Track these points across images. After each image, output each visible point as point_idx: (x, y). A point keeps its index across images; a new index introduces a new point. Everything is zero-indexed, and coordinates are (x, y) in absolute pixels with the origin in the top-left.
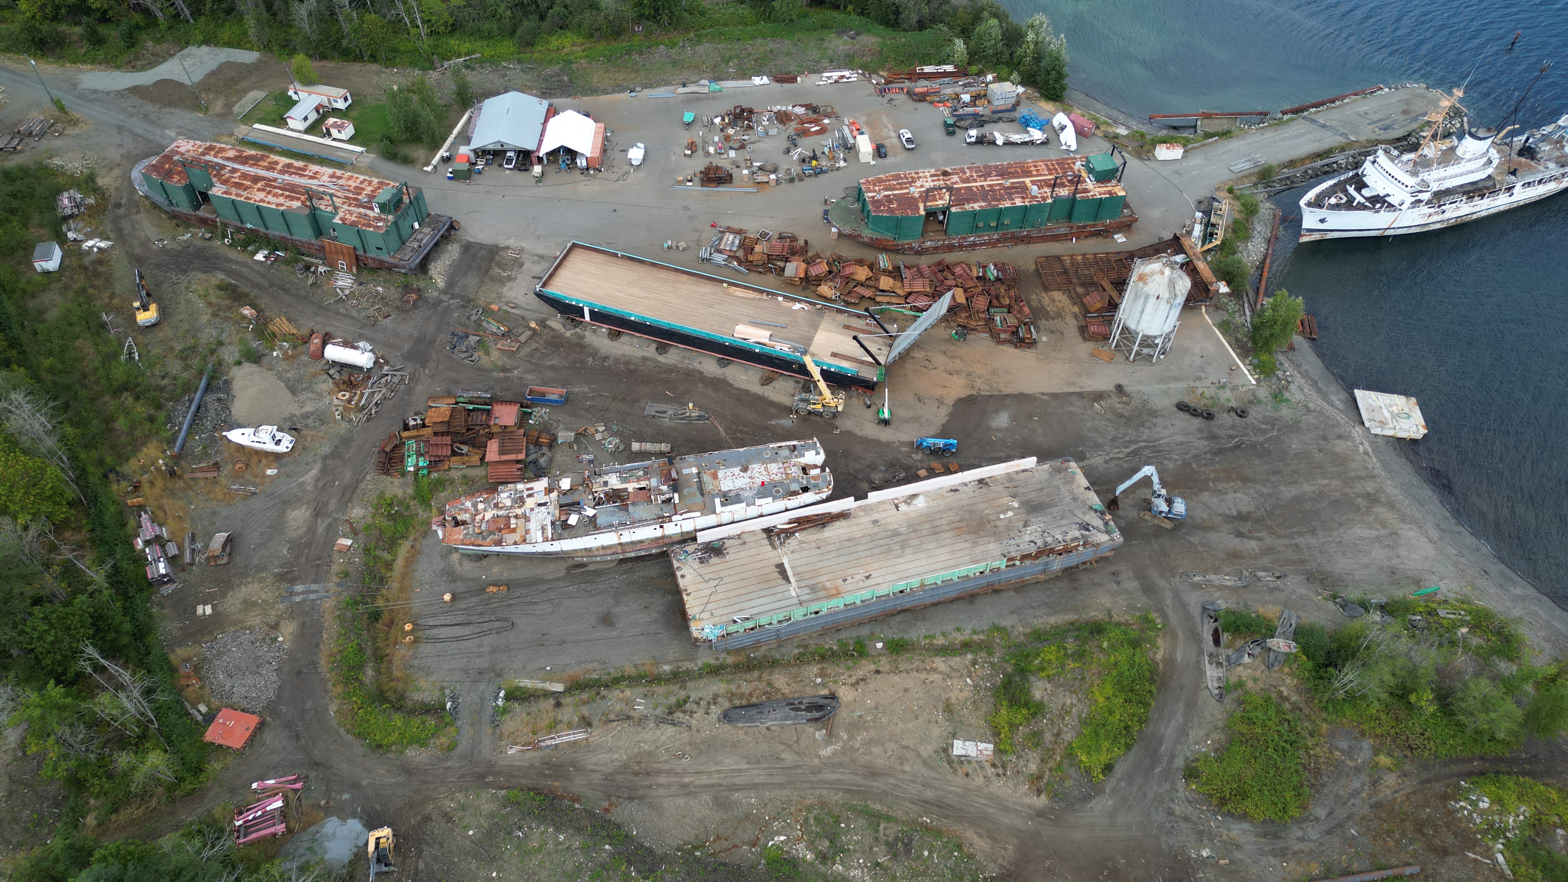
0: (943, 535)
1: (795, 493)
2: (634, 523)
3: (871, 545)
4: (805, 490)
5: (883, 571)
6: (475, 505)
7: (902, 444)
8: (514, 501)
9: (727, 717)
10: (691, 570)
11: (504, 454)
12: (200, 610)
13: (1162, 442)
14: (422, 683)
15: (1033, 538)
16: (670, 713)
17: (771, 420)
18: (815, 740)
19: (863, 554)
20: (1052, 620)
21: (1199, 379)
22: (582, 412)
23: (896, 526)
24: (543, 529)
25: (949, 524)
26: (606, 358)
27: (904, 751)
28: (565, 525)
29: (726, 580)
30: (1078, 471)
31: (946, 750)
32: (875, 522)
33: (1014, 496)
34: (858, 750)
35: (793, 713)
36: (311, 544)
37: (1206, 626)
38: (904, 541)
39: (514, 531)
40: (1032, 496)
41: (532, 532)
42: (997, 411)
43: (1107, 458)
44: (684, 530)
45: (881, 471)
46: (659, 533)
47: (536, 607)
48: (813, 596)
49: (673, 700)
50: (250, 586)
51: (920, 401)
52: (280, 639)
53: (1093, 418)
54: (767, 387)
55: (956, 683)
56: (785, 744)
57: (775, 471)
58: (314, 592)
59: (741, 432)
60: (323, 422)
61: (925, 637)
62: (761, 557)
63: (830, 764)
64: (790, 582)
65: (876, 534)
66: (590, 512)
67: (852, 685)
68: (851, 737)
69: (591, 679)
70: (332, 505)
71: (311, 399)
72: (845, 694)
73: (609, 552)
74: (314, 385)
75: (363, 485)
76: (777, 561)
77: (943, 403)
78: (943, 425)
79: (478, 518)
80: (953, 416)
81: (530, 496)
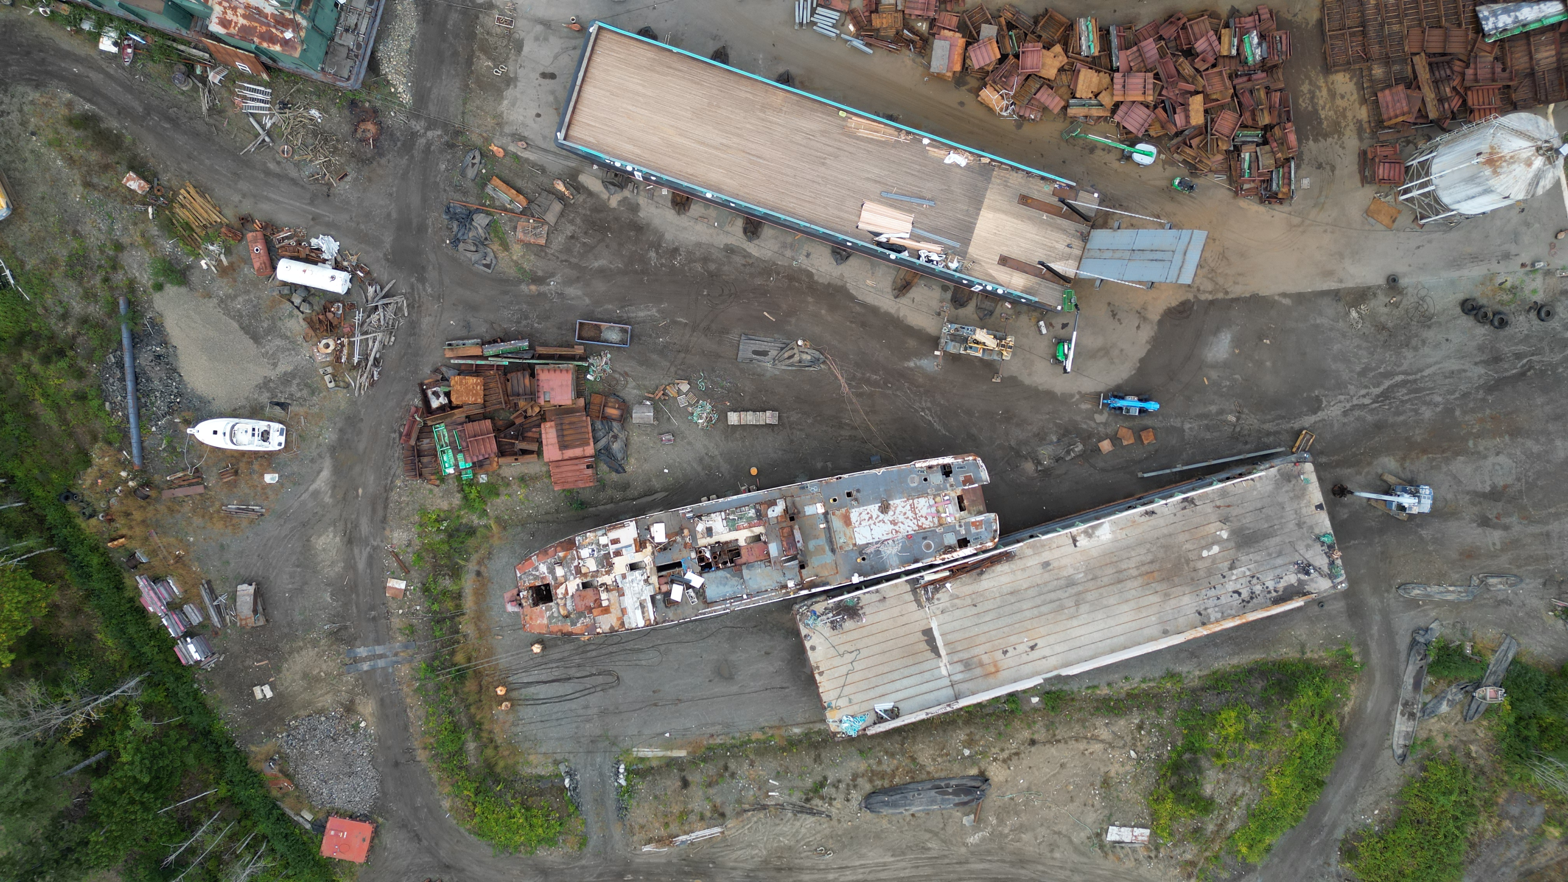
0: (1129, 584)
1: (950, 549)
3: (1038, 601)
4: (963, 543)
5: (1051, 639)
7: (1084, 396)
8: (600, 562)
9: (869, 801)
10: (822, 640)
12: (258, 692)
14: (532, 755)
16: (808, 800)
18: (963, 826)
20: (1235, 661)
22: (655, 357)
23: (1071, 571)
24: (642, 606)
25: (1137, 568)
26: (675, 251)
27: (1056, 836)
28: (668, 601)
29: (864, 653)
30: (1313, 478)
31: (1100, 835)
34: (1006, 836)
35: (939, 797)
36: (356, 585)
37: (1410, 667)
38: (1079, 593)
39: (606, 610)
40: (1248, 520)
41: (629, 610)
42: (1216, 331)
43: (1348, 406)
47: (641, 656)
48: (967, 675)
49: (809, 782)
50: (304, 653)
51: (1114, 315)
52: (363, 724)
54: (904, 301)
55: (1117, 755)
56: (930, 831)
57: (924, 512)
58: (381, 656)
59: (868, 382)
60: (311, 391)
61: (1088, 688)
62: (904, 619)
63: (978, 853)
64: (940, 656)
66: (697, 581)
67: (1004, 761)
68: (1001, 821)
69: (715, 744)
70: (365, 527)
71: (284, 350)
72: (997, 773)
74: (279, 323)
75: (394, 496)
76: (923, 626)
77: (1145, 319)
78: (1141, 361)
79: (560, 591)
80: (1156, 342)
81: (618, 553)
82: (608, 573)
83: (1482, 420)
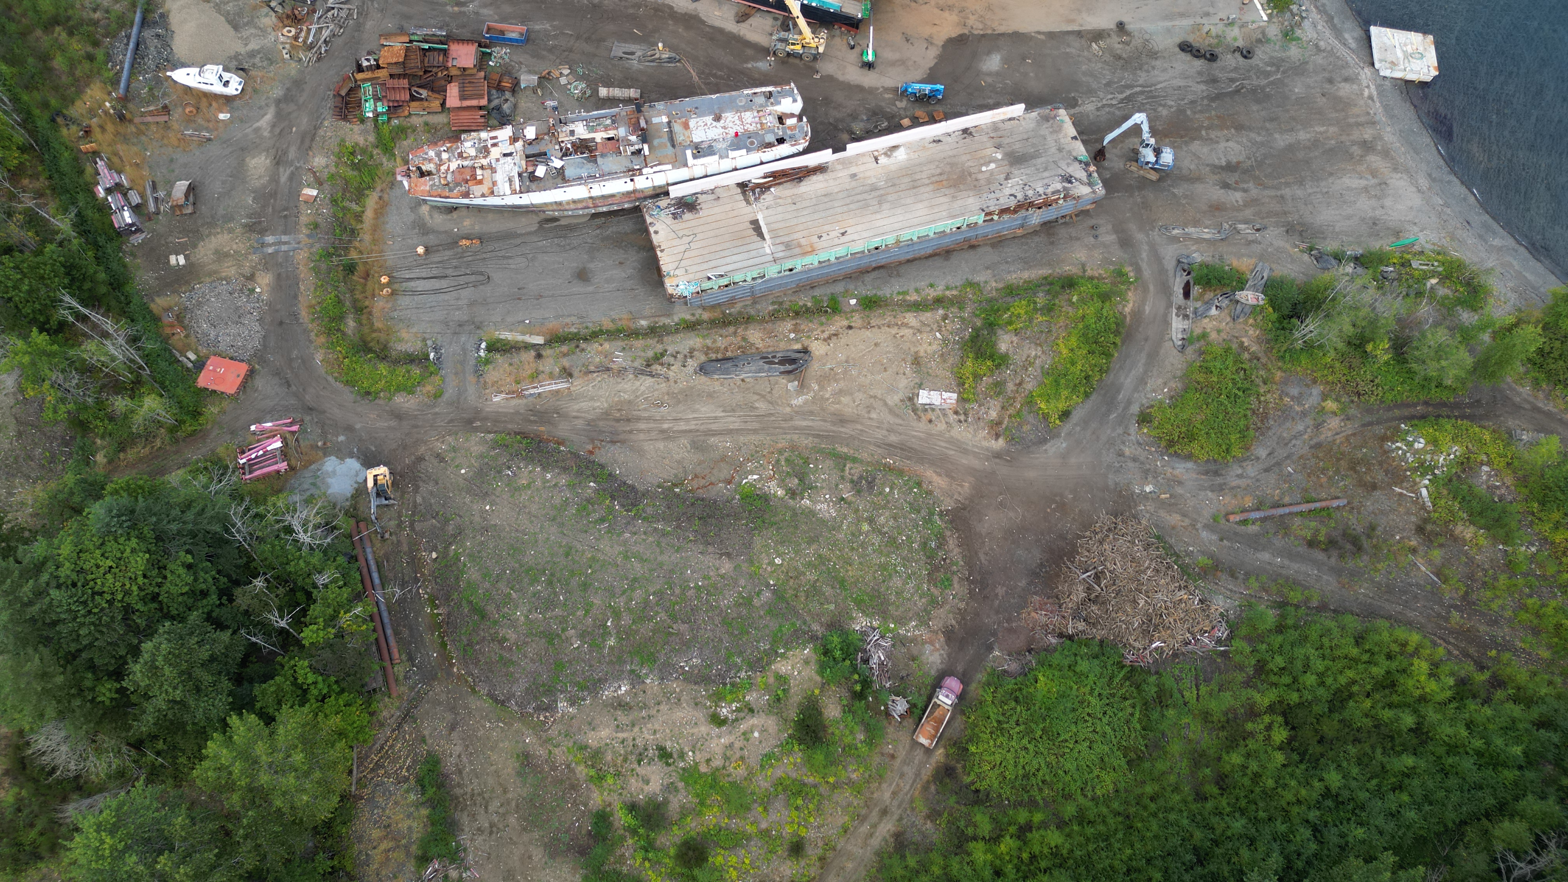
0: (922, 189)
1: (770, 145)
2: (603, 175)
3: (848, 201)
4: (781, 141)
5: (859, 228)
6: (438, 155)
7: (886, 90)
8: (479, 151)
9: (702, 369)
10: (664, 226)
11: (465, 99)
12: (173, 259)
13: (1158, 87)
14: (404, 334)
15: (1013, 192)
16: (648, 365)
17: (746, 62)
18: (788, 390)
19: (839, 210)
20: (1026, 275)
21: (1207, 14)
22: (545, 53)
23: (874, 180)
24: (510, 181)
25: (929, 178)
27: (872, 400)
28: (533, 177)
29: (699, 236)
30: (1067, 119)
31: (912, 399)
32: (853, 176)
33: (998, 147)
34: (828, 399)
35: (766, 366)
36: (276, 193)
37: (1178, 279)
38: (882, 196)
39: (480, 182)
40: (1017, 146)
41: (499, 183)
42: (989, 53)
43: (1100, 105)
44: (657, 183)
45: (862, 120)
46: (629, 187)
47: (511, 261)
48: (788, 253)
49: (650, 354)
50: (219, 236)
51: (908, 41)
52: (258, 290)
53: (1090, 60)
54: (743, 25)
55: (926, 337)
56: (759, 394)
57: (749, 120)
58: (285, 243)
59: (715, 76)
60: (271, 62)
61: (899, 293)
62: (735, 213)
63: (802, 412)
64: (764, 239)
65: (853, 189)
66: (557, 163)
67: (825, 340)
68: (822, 388)
69: (570, 333)
70: (292, 153)
71: (255, 36)
72: (817, 348)
73: (580, 206)
74: (256, 20)
75: (321, 132)
76: (752, 218)
77: (932, 44)
78: (930, 69)
79: (443, 168)
80: (941, 58)
81: (494, 145)
82: (485, 157)
83: (1209, 118)
